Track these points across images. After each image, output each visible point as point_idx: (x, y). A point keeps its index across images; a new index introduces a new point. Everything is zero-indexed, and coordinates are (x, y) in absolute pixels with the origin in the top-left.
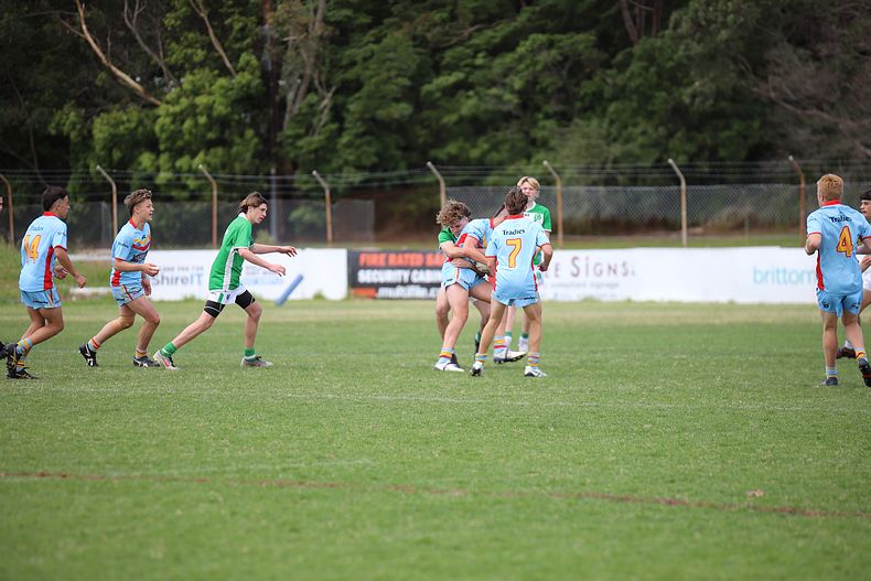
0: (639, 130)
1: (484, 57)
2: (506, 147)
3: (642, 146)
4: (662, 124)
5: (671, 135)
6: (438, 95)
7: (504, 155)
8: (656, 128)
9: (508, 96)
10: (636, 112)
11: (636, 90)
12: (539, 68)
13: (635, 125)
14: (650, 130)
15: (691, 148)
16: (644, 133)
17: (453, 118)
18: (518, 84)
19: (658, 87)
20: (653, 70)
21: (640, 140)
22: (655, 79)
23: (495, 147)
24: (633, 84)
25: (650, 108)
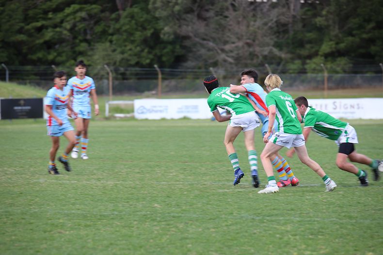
0: (128, 48)
1: (52, 14)
2: (64, 54)
3: (130, 55)
4: (138, 46)
5: (142, 51)
6: (33, 31)
7: (64, 58)
8: (136, 47)
9: (65, 32)
10: (125, 40)
11: (126, 31)
12: (78, 19)
13: (125, 46)
14: (133, 48)
15: (151, 56)
16: (130, 50)
17: (41, 41)
18: (68, 27)
19: (136, 30)
20: (133, 22)
21: (130, 52)
22: (135, 27)
23: (59, 54)
24: (124, 28)
25: (132, 38)
